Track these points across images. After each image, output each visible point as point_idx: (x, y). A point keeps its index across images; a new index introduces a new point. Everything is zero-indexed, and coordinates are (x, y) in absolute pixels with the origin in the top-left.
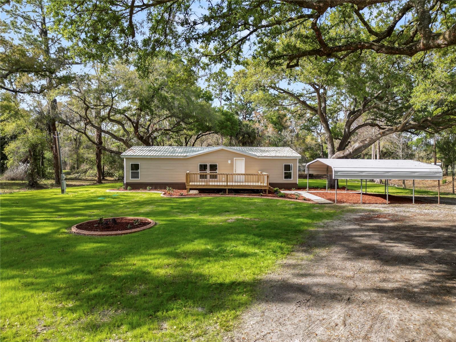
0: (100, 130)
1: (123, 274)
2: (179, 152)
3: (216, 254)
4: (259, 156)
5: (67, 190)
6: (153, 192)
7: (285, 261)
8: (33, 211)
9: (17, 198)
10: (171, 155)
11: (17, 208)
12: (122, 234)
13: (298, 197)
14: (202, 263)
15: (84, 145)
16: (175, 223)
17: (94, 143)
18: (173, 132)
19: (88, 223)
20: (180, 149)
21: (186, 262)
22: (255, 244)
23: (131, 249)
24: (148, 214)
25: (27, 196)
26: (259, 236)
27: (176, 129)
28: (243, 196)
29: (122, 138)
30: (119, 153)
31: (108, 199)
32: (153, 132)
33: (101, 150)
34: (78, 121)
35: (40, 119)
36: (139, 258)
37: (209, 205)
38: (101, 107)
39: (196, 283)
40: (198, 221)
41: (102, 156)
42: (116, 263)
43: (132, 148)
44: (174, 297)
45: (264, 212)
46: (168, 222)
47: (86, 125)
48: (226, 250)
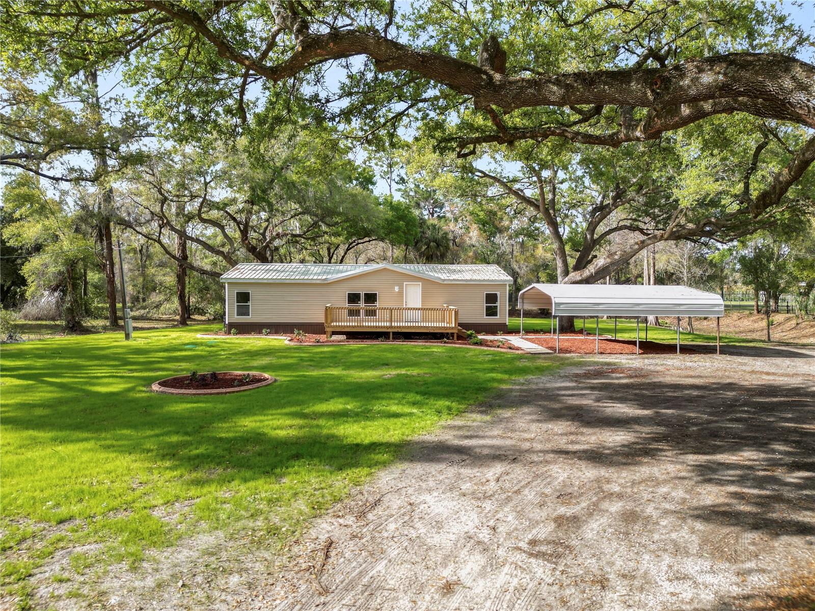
0: (183, 236)
1: (231, 435)
2: (315, 272)
3: (357, 415)
4: (444, 280)
5: (134, 334)
6: (273, 337)
7: (449, 422)
8: (88, 363)
9: (55, 346)
10: (302, 277)
11: (63, 361)
12: (226, 393)
13: (502, 345)
14: (336, 423)
15: (156, 260)
16: (303, 379)
17: (174, 257)
18: (307, 239)
19: (175, 379)
20: (316, 269)
21: (315, 422)
22: (414, 404)
23: (240, 409)
24: (264, 368)
25: (69, 344)
26: (423, 394)
27: (312, 234)
28: (416, 343)
29: (221, 249)
30: (215, 275)
31: (201, 348)
32: (273, 239)
33: (185, 268)
34: (148, 221)
35: (84, 218)
36: (251, 419)
37: (360, 356)
38: (186, 199)
39: (325, 443)
40: (339, 378)
41: (187, 279)
42: (220, 425)
43: (238, 266)
44: (297, 457)
45: (443, 365)
46: (294, 379)
47: (161, 228)
48: (371, 410)
